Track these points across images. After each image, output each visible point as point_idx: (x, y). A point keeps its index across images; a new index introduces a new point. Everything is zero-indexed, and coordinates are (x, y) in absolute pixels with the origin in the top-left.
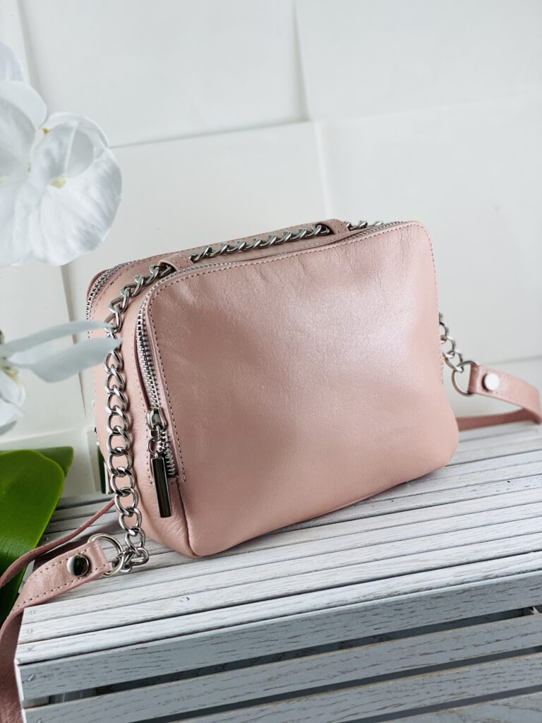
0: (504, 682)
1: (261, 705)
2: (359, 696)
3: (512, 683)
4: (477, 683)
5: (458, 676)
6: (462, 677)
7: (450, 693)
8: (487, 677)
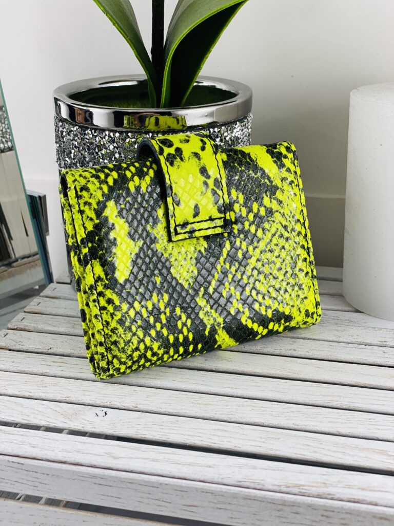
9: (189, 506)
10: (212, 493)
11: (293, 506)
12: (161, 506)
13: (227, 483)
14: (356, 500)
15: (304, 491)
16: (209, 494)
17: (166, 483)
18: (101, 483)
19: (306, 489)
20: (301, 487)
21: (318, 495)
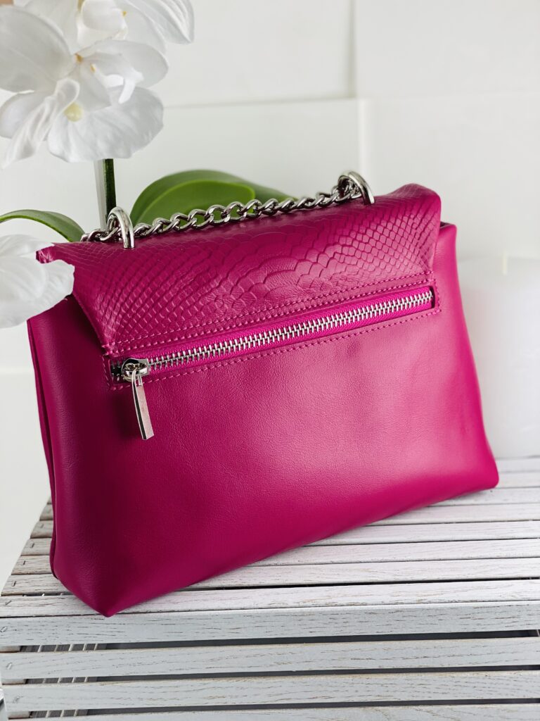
0: (429, 692)
1: (203, 679)
2: (292, 684)
3: (436, 695)
4: (404, 689)
5: (386, 681)
6: (389, 683)
7: (377, 694)
8: (413, 686)
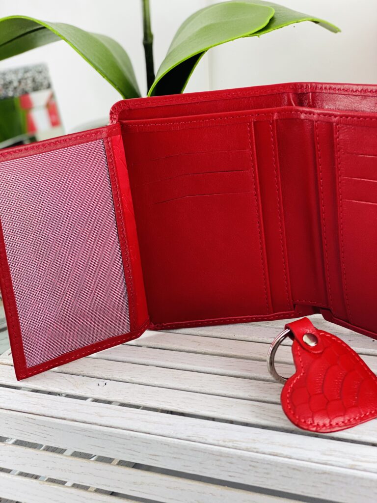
9: (153, 455)
10: (169, 445)
11: (228, 457)
12: (133, 455)
13: (179, 437)
14: (275, 454)
15: (236, 445)
16: (167, 446)
17: (136, 436)
18: (89, 435)
19: (237, 444)
20: (234, 442)
21: (247, 449)
